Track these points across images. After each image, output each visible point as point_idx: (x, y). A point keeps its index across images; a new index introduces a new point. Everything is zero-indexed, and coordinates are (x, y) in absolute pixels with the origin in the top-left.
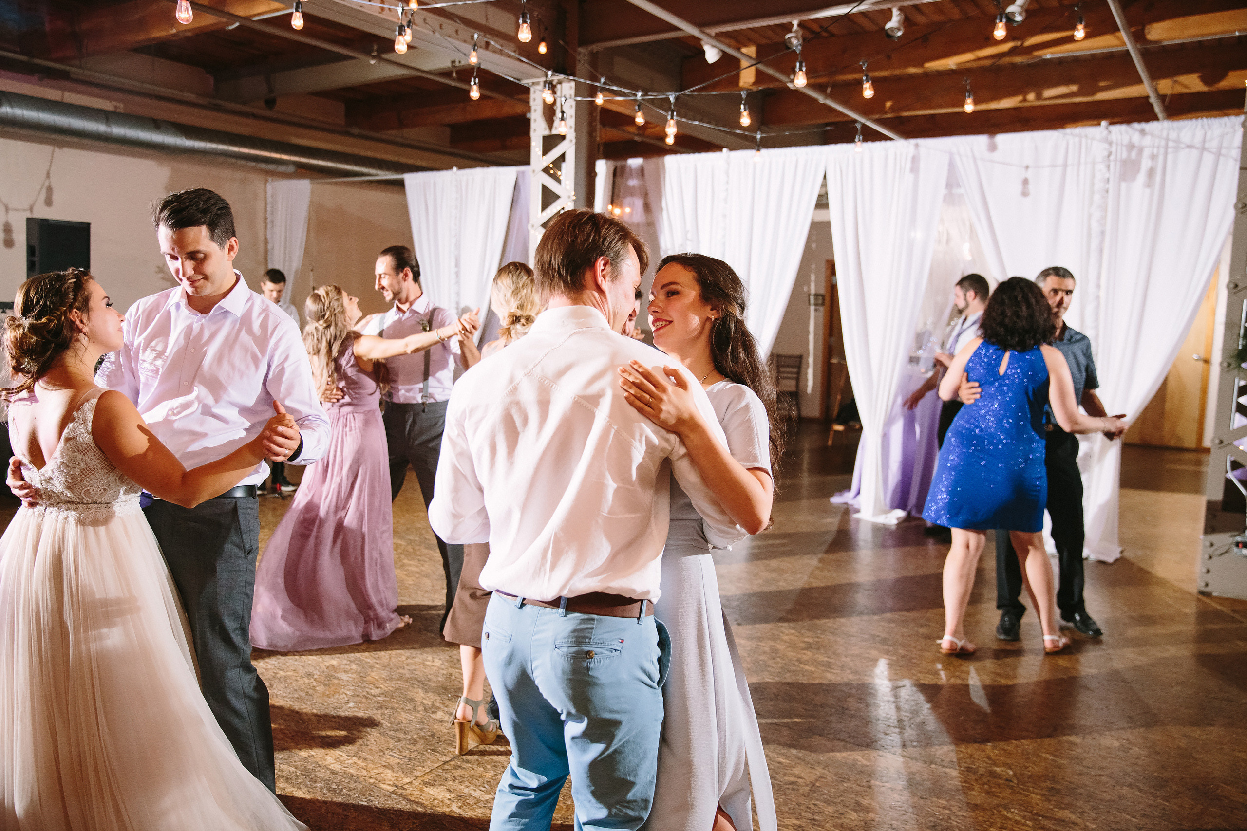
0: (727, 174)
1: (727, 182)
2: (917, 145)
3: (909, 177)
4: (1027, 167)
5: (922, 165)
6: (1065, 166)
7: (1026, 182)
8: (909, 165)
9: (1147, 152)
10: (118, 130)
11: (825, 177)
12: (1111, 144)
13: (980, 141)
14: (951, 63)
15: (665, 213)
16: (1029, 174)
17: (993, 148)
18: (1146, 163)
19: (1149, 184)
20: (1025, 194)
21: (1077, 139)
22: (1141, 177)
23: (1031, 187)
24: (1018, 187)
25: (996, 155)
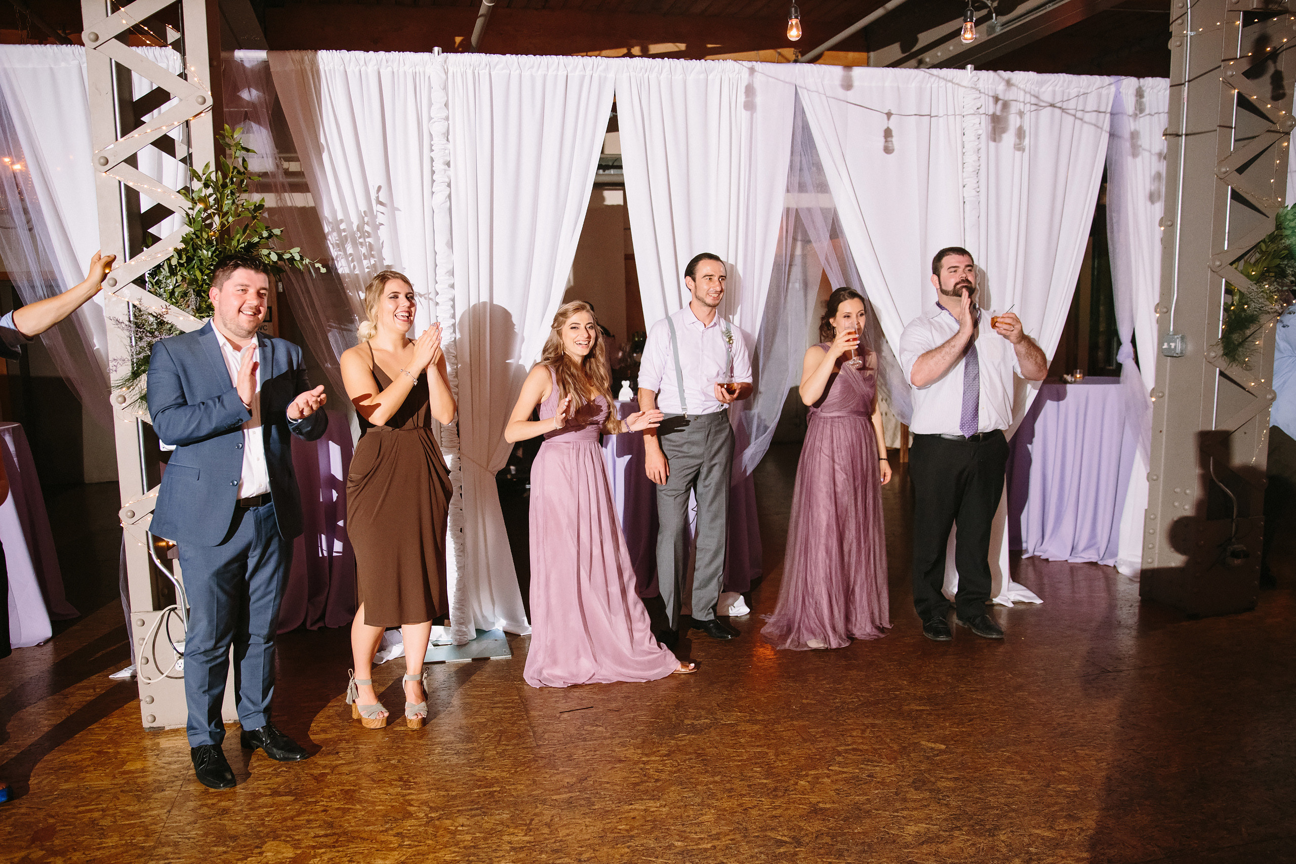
0: (445, 88)
1: (446, 105)
2: (752, 70)
3: (744, 115)
4: (889, 115)
5: (759, 100)
6: (931, 116)
7: (888, 133)
8: (742, 98)
9: (1014, 108)
11: (614, 108)
15: (325, 156)
16: (893, 124)
17: (848, 85)
18: (1014, 121)
19: (1019, 147)
20: (888, 150)
21: (942, 83)
22: (1009, 138)
23: (895, 140)
24: (880, 140)
25: (850, 95)
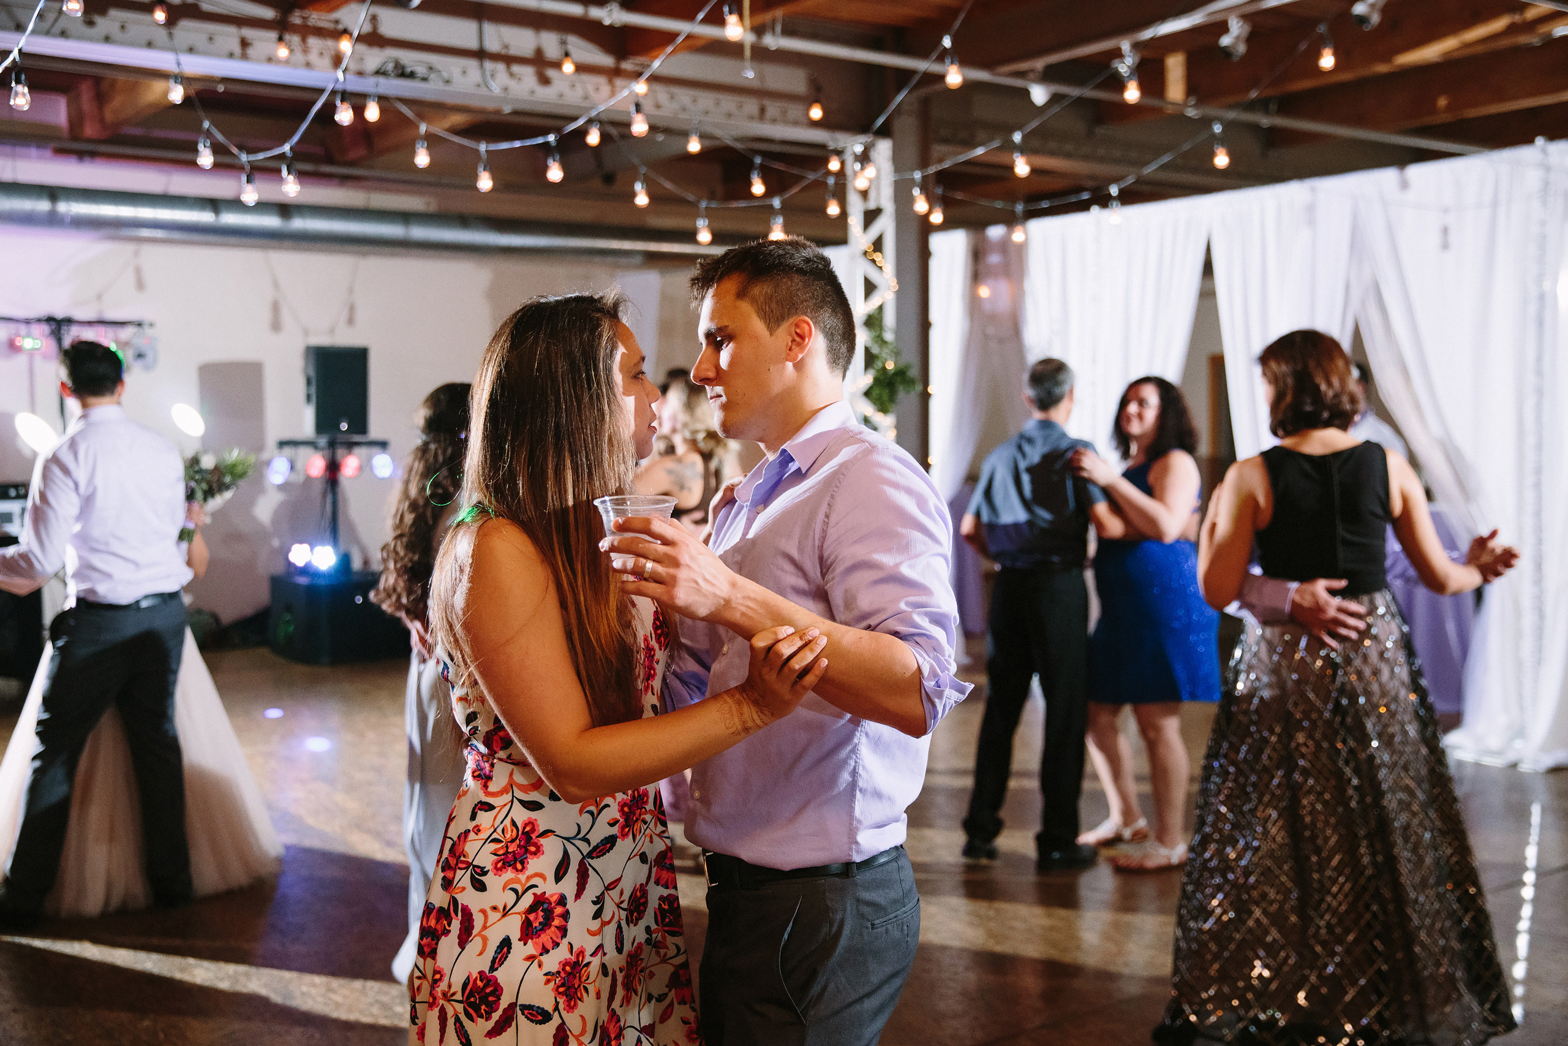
0: (1098, 241)
1: (1098, 253)
2: (1313, 190)
3: (1302, 233)
4: (1447, 210)
5: (1320, 214)
6: (1495, 204)
7: (1446, 230)
8: (1305, 217)
10: (419, 232)
11: (1209, 239)
12: (1548, 169)
13: (1387, 177)
14: (1431, 52)
16: (1450, 220)
17: (1404, 185)
20: (1445, 246)
23: (1453, 237)
24: (1434, 239)
25: (1408, 196)
